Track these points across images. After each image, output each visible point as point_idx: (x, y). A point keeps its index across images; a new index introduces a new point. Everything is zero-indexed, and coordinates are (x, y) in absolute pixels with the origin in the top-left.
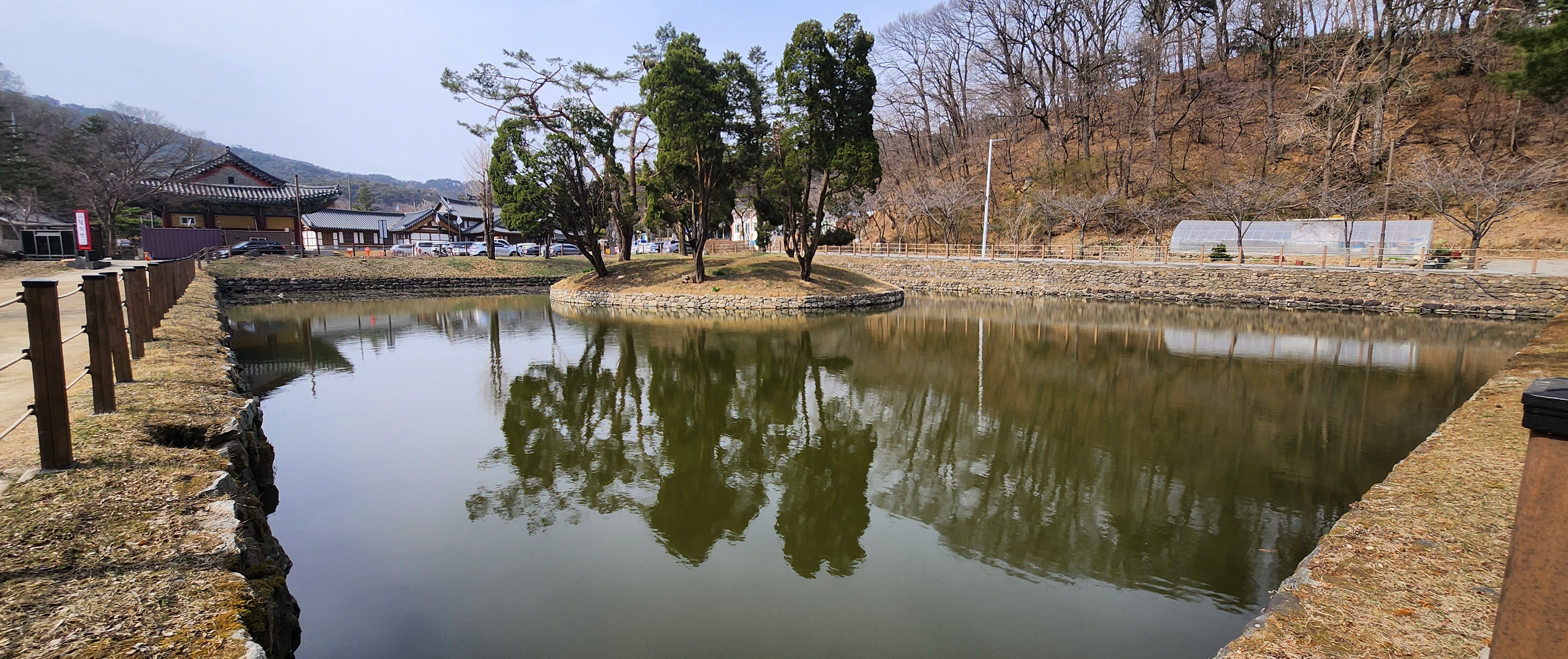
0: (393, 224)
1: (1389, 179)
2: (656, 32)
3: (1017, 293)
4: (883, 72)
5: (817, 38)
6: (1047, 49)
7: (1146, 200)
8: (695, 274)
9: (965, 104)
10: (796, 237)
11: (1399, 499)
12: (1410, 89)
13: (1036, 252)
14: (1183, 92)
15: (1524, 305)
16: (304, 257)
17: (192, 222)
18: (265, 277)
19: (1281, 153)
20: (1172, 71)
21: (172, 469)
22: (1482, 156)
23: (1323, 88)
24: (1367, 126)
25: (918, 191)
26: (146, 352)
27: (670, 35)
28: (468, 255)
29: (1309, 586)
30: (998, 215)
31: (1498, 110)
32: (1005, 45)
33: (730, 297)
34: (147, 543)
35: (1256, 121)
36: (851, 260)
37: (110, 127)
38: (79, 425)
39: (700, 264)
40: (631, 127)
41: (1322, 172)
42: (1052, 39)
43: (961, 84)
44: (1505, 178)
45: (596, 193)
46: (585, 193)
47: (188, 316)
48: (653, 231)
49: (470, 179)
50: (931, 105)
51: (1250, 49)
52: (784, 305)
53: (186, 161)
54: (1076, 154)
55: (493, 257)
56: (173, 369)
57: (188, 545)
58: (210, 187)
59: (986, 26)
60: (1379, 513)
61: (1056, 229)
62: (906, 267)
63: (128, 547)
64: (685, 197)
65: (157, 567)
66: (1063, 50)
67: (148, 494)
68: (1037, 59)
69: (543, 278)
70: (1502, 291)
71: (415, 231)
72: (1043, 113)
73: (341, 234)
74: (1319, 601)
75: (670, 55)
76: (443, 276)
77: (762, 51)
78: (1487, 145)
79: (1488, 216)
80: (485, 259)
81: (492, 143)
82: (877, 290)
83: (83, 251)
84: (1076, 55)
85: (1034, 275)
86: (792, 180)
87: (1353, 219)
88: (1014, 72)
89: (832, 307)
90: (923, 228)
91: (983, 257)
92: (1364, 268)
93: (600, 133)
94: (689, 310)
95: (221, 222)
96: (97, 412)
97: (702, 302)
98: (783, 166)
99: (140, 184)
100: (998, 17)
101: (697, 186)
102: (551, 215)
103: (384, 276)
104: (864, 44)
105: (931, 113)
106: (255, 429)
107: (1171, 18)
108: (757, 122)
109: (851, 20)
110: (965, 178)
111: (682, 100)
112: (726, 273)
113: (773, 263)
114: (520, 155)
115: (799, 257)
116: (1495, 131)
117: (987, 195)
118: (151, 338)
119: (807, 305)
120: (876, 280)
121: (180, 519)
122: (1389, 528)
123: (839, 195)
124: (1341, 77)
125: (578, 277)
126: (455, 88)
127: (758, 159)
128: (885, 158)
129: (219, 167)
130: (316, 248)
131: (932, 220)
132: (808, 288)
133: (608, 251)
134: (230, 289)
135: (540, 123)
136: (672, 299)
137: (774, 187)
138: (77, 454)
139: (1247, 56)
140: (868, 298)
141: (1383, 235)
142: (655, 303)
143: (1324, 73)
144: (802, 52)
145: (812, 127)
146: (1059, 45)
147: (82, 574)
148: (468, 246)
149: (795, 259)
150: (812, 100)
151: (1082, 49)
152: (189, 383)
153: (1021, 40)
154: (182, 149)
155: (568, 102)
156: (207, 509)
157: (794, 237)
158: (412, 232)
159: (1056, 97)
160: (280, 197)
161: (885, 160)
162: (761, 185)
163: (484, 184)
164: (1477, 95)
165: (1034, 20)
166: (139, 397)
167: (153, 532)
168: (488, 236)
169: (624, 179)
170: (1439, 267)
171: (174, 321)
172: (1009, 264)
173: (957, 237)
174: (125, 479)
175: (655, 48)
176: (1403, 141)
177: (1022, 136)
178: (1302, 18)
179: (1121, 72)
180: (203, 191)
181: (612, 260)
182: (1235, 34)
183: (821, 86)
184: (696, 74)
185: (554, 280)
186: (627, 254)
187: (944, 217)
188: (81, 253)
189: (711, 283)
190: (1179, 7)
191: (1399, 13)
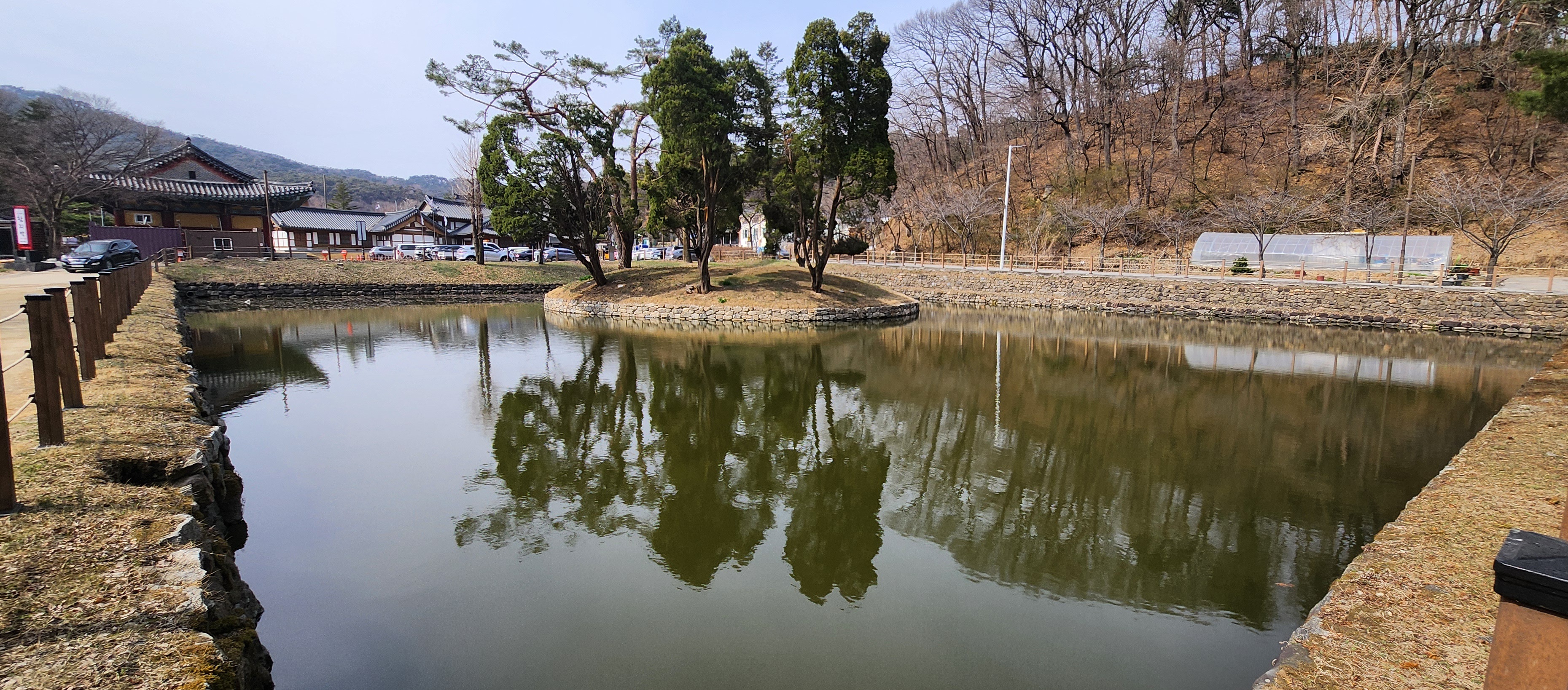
0: (373, 224)
1: (1409, 193)
2: (659, 26)
3: (1036, 306)
4: (899, 72)
5: (831, 38)
6: (1069, 53)
7: (1168, 211)
8: (700, 283)
9: (984, 107)
10: (807, 244)
11: (1411, 539)
12: (1431, 101)
13: (1054, 264)
14: (1206, 100)
15: (1539, 323)
16: (274, 260)
17: (148, 220)
18: (230, 281)
19: (1304, 165)
20: (1195, 78)
21: (130, 512)
22: (1501, 171)
23: (1346, 99)
24: (1389, 139)
25: (934, 198)
26: (97, 371)
27: (675, 29)
28: (455, 259)
29: (1319, 637)
30: (1017, 224)
31: (1517, 126)
32: (1025, 47)
33: (737, 309)
34: (103, 601)
35: (1279, 132)
36: (864, 269)
37: (54, 114)
38: (23, 460)
39: (706, 274)
40: (632, 127)
41: (1344, 185)
42: (1074, 42)
43: (980, 86)
44: (1522, 195)
45: (595, 196)
46: (583, 196)
47: (145, 329)
48: (656, 237)
49: (457, 176)
50: (949, 108)
51: (1274, 57)
52: (794, 318)
53: (142, 153)
54: (1097, 162)
55: (482, 262)
56: (129, 391)
57: (149, 602)
58: (168, 182)
59: (1007, 27)
60: (1390, 556)
61: (1076, 239)
62: (922, 277)
63: (82, 606)
64: (690, 201)
65: (115, 628)
66: (1085, 54)
67: (103, 544)
68: (1058, 63)
69: (537, 285)
70: (1518, 310)
71: (397, 232)
72: (1064, 119)
73: (315, 235)
74: (1329, 653)
75: (675, 52)
76: (427, 282)
77: (772, 47)
78: (1506, 160)
79: (1508, 232)
80: (473, 264)
81: (481, 141)
82: (892, 303)
83: (23, 251)
84: (1098, 59)
85: (1054, 287)
86: (803, 186)
87: (1374, 234)
88: (1035, 75)
89: (845, 320)
90: (940, 236)
91: (1001, 267)
92: (1384, 285)
93: (598, 133)
94: (693, 322)
95: (181, 220)
96: (42, 444)
97: (708, 313)
98: (794, 171)
99: (88, 178)
100: (1019, 17)
101: (702, 189)
102: (545, 219)
103: (363, 282)
104: (880, 45)
105: (949, 116)
106: (221, 459)
107: (1194, 24)
108: (767, 124)
109: (866, 19)
110: (984, 185)
111: (687, 99)
112: (733, 284)
113: (782, 273)
114: (511, 155)
115: (810, 267)
116: (1514, 146)
117: (1006, 204)
118: (103, 356)
119: (818, 318)
120: (891, 291)
121: (140, 571)
122: (1399, 572)
123: (852, 203)
124: (1364, 88)
125: (574, 285)
126: (441, 81)
127: (767, 163)
128: (901, 162)
129: (178, 160)
130: (288, 249)
131: (949, 228)
132: (819, 300)
133: (607, 256)
134: (191, 294)
135: (534, 120)
136: (675, 310)
137: (784, 192)
138: (22, 495)
139: (1271, 64)
140: (882, 310)
141: (1403, 251)
142: (657, 314)
143: (1347, 84)
144: (814, 52)
145: (824, 131)
146: (1081, 48)
147: (30, 639)
148: (455, 249)
149: (806, 269)
150: (825, 103)
151: (1104, 53)
152: (147, 408)
153: (1042, 43)
154: (137, 140)
155: (564, 99)
156: (169, 558)
157: (805, 246)
158: (393, 233)
159: (1077, 103)
160: (247, 194)
161: (901, 164)
162: (770, 189)
163: (472, 184)
164: (1497, 109)
165: (1056, 22)
166: (90, 425)
167: (110, 587)
168: (477, 240)
169: (624, 182)
170: (1458, 284)
171: (130, 335)
172: (1027, 275)
173: (974, 246)
174: (77, 524)
175: (659, 42)
176: (1424, 155)
177: (1042, 141)
178: (1326, 26)
179: (1143, 78)
180: (161, 187)
181: (611, 266)
182: (1259, 41)
183: (834, 88)
184: (702, 73)
185: (549, 288)
186: (627, 261)
187: (962, 226)
188: (21, 253)
189: (717, 293)
190: (1203, 12)
191: (1422, 25)
